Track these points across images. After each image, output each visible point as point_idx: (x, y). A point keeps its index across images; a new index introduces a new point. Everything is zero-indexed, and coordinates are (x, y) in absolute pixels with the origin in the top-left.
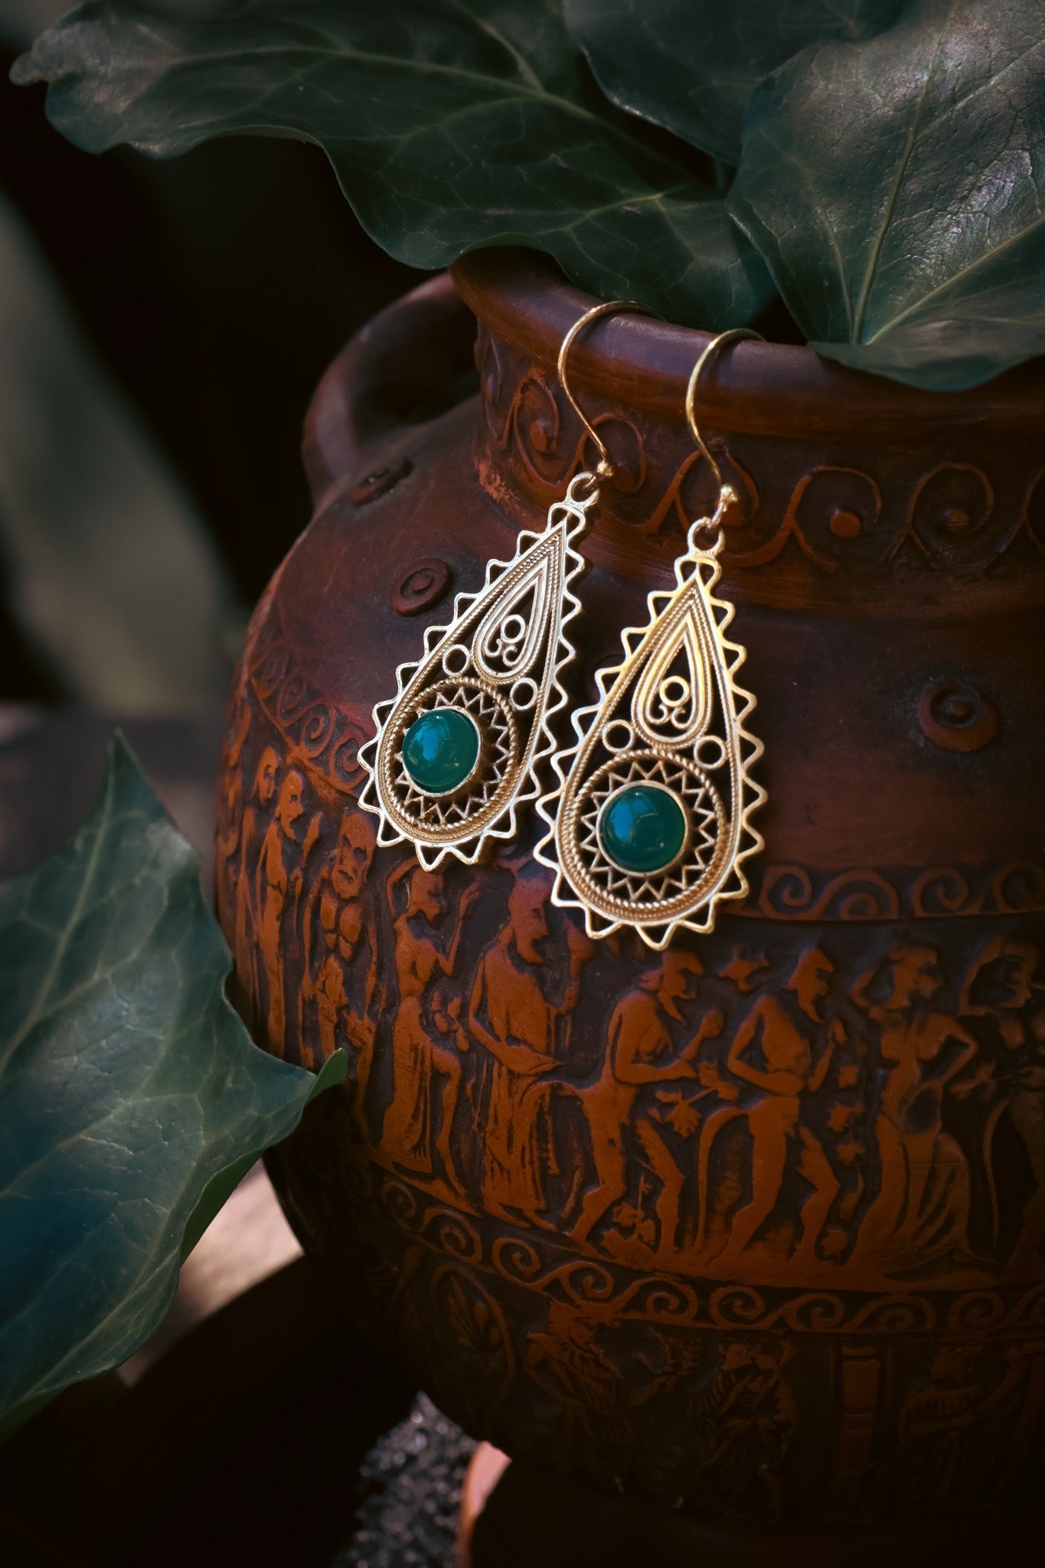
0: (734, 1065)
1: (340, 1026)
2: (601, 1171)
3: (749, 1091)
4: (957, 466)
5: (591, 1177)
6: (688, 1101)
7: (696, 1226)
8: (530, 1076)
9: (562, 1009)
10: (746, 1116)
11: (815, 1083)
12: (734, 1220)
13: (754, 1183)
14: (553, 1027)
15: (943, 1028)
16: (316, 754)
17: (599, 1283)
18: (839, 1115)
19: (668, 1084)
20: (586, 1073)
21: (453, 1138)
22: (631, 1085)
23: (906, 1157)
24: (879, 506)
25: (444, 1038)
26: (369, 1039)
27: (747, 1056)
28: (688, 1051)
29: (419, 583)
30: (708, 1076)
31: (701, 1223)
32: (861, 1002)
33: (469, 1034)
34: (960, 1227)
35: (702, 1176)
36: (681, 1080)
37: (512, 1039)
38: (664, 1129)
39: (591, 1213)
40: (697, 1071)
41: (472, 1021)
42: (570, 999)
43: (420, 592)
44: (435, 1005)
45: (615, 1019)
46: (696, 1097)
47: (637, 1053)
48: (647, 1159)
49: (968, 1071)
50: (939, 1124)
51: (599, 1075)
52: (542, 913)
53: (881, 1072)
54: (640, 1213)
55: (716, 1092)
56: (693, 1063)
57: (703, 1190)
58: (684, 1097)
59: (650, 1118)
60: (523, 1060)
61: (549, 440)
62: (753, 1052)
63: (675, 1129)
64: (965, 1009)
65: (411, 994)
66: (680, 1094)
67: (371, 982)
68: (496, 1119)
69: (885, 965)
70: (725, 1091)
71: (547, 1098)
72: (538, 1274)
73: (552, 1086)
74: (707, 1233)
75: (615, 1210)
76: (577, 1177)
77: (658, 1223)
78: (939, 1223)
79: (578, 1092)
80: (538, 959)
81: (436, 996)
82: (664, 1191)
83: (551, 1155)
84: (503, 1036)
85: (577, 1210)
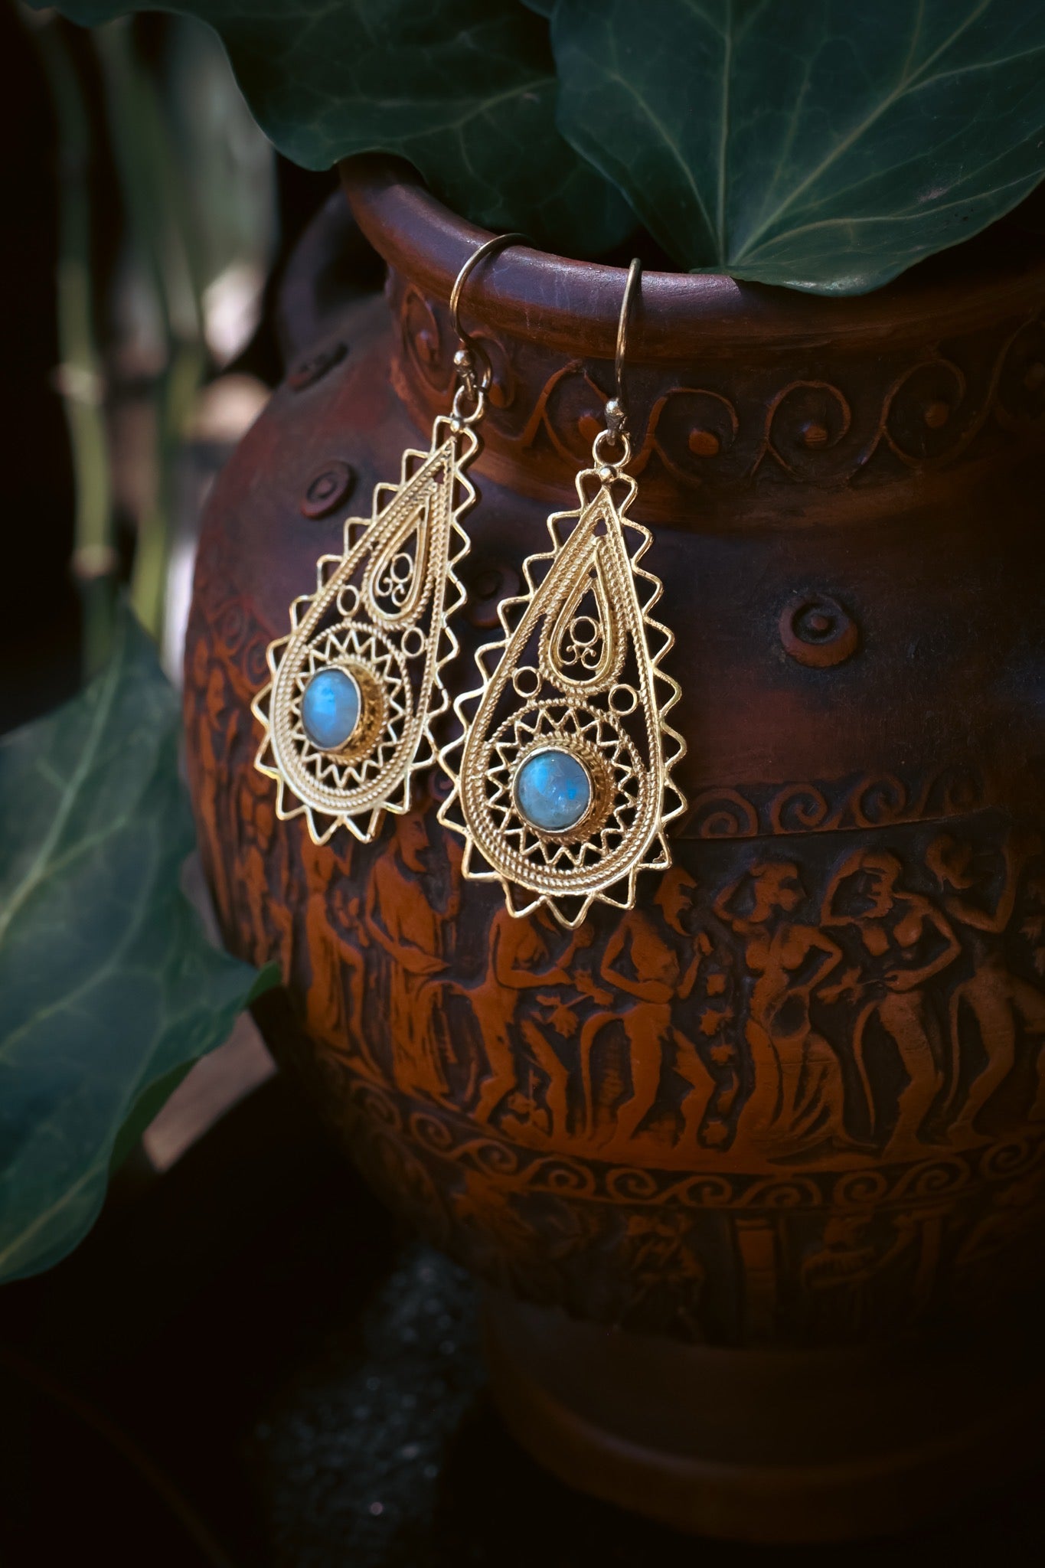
0: (607, 975)
1: (265, 910)
2: (494, 1064)
3: (621, 999)
4: (812, 384)
5: (485, 1070)
6: (567, 1006)
7: (584, 1115)
8: (423, 975)
9: (447, 915)
10: (621, 1021)
11: (685, 990)
12: (619, 1112)
13: (634, 1080)
14: (440, 932)
15: (805, 938)
16: (233, 652)
17: (504, 1159)
18: (709, 1021)
19: (549, 990)
20: (473, 975)
21: (364, 1023)
22: (513, 989)
23: (777, 1056)
24: (735, 425)
25: (348, 933)
26: (287, 926)
27: (618, 966)
28: (564, 959)
29: (324, 487)
30: (584, 985)
31: (589, 1114)
32: (725, 916)
33: (368, 934)
34: (836, 1119)
35: (585, 1073)
36: (558, 986)
37: (405, 941)
38: (547, 1029)
39: (488, 1101)
40: (572, 977)
41: (368, 919)
42: (453, 906)
43: (324, 496)
44: (337, 902)
45: (494, 929)
46: (573, 1002)
47: (516, 960)
48: (534, 1056)
49: (834, 977)
50: (808, 1027)
51: (484, 980)
52: (423, 826)
53: (748, 980)
54: (532, 1102)
55: (591, 998)
56: (569, 970)
57: (587, 1085)
58: (563, 1002)
59: (534, 1020)
60: (417, 961)
61: (432, 353)
62: (624, 963)
63: (557, 1030)
64: (827, 920)
65: (316, 890)
66: (559, 999)
67: (285, 875)
68: (397, 1010)
69: (747, 879)
70: (600, 997)
71: (440, 997)
72: (450, 1148)
73: (443, 985)
74: (595, 1122)
75: (510, 1099)
76: (474, 1068)
77: (549, 1112)
78: (815, 1114)
79: (466, 992)
80: (421, 868)
81: (338, 895)
82: (552, 1085)
83: (449, 1047)
84: (396, 936)
85: (476, 1097)
